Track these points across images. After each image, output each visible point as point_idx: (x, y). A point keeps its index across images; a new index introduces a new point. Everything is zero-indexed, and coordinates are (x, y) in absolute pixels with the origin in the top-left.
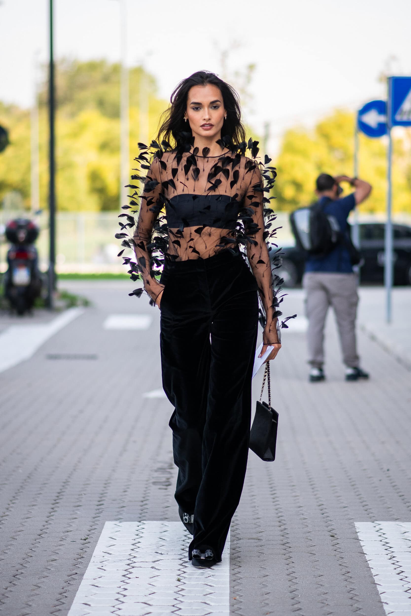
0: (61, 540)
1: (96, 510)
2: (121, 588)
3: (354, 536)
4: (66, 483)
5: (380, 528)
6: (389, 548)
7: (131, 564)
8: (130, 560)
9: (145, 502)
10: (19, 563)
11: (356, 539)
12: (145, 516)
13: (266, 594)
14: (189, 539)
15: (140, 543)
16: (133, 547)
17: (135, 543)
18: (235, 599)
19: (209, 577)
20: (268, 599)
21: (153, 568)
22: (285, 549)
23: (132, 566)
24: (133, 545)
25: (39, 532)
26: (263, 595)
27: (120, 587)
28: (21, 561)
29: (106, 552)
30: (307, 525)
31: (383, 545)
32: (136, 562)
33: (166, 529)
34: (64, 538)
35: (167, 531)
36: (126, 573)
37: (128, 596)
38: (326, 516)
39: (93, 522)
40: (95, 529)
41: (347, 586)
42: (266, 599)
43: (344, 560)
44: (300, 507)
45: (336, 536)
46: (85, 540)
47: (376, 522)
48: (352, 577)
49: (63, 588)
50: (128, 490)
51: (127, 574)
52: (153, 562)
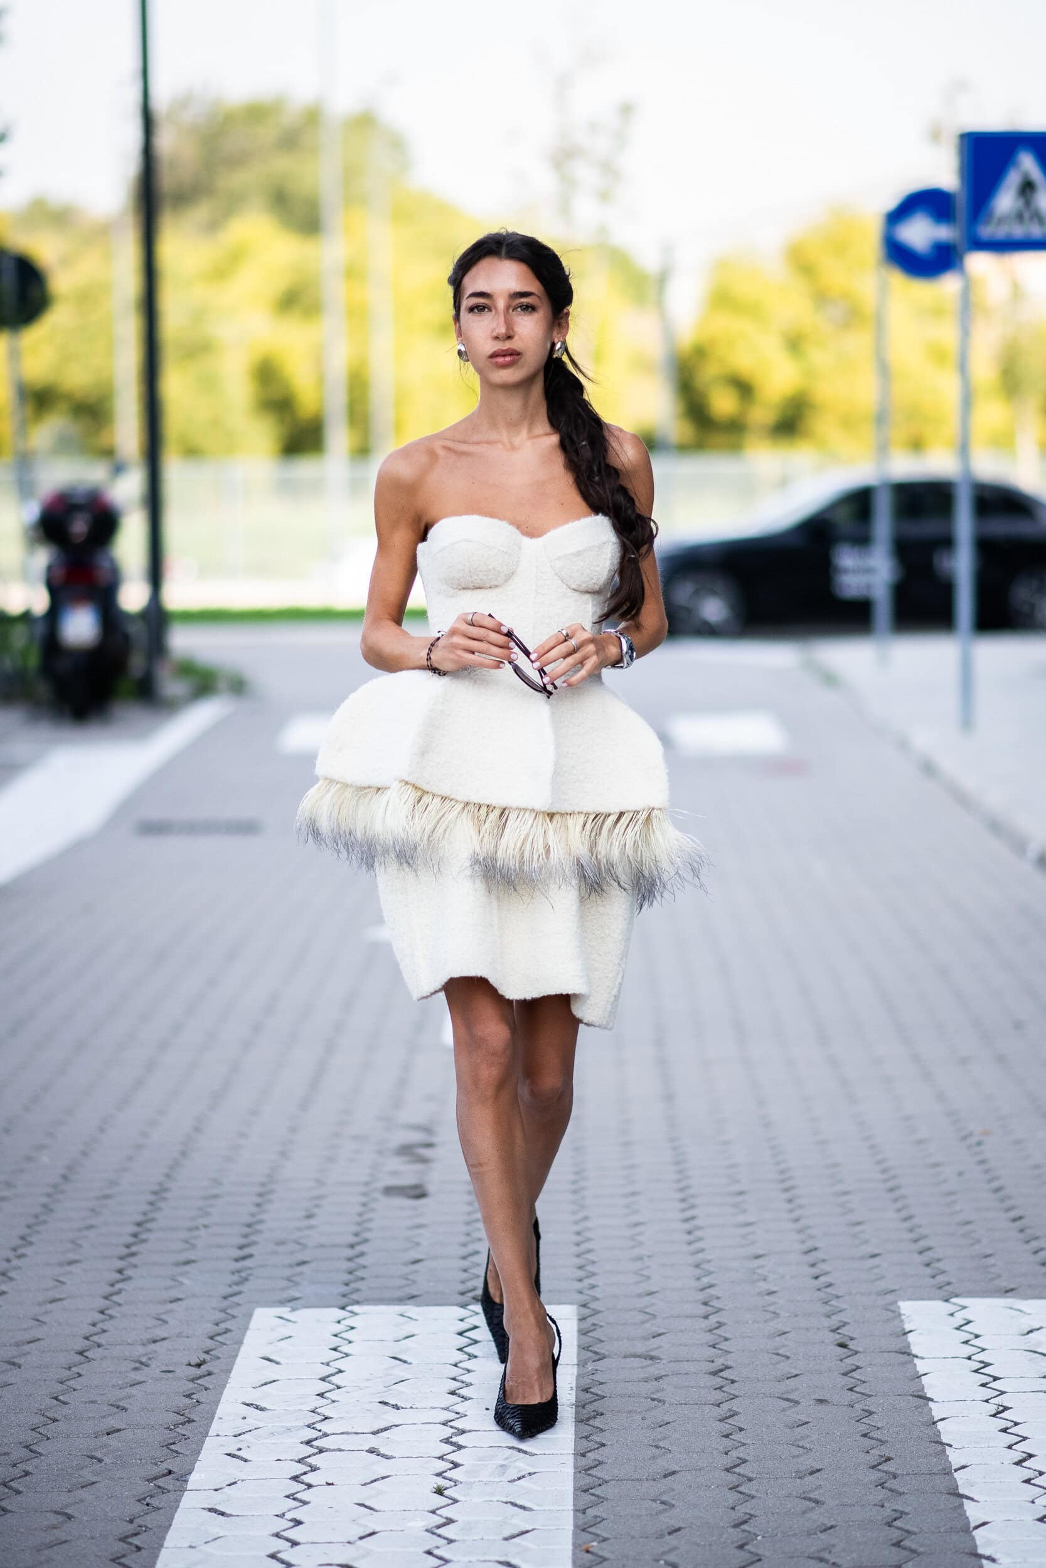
0: (136, 1369)
1: (233, 1273)
2: (287, 1519)
3: (897, 1344)
4: (160, 1192)
5: (965, 1319)
6: (991, 1379)
7: (316, 1439)
8: (313, 1428)
9: (359, 1249)
10: (20, 1443)
11: (904, 1353)
12: (357, 1290)
13: (669, 1534)
14: (469, 1359)
15: (340, 1374)
16: (323, 1387)
17: (327, 1374)
18: (588, 1551)
19: (519, 1479)
20: (676, 1548)
21: (374, 1452)
22: (720, 1388)
23: (317, 1447)
24: (323, 1379)
25: (80, 1344)
26: (662, 1536)
27: (284, 1514)
28: (28, 1437)
29: (252, 1404)
30: (778, 1311)
31: (976, 1371)
32: (329, 1432)
33: (410, 1328)
34: (144, 1360)
35: (413, 1336)
36: (302, 1468)
37: (303, 1543)
38: (826, 1282)
39: (223, 1311)
40: (227, 1331)
41: (886, 1504)
42: (670, 1551)
43: (874, 1420)
44: (758, 1257)
45: (852, 1345)
46: (199, 1365)
47: (954, 1300)
48: (896, 1474)
49: (131, 1521)
50: (316, 1211)
51: (305, 1473)
52: (374, 1433)
